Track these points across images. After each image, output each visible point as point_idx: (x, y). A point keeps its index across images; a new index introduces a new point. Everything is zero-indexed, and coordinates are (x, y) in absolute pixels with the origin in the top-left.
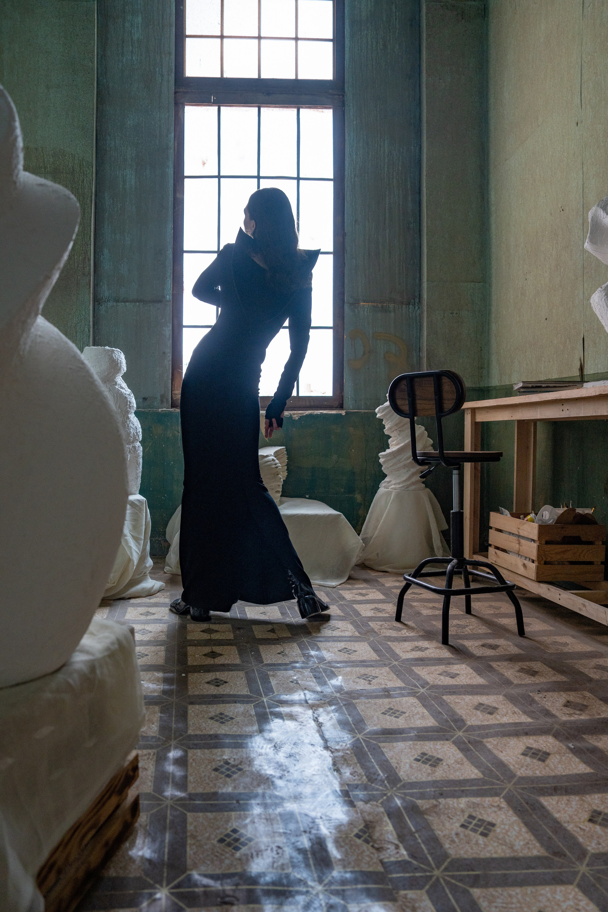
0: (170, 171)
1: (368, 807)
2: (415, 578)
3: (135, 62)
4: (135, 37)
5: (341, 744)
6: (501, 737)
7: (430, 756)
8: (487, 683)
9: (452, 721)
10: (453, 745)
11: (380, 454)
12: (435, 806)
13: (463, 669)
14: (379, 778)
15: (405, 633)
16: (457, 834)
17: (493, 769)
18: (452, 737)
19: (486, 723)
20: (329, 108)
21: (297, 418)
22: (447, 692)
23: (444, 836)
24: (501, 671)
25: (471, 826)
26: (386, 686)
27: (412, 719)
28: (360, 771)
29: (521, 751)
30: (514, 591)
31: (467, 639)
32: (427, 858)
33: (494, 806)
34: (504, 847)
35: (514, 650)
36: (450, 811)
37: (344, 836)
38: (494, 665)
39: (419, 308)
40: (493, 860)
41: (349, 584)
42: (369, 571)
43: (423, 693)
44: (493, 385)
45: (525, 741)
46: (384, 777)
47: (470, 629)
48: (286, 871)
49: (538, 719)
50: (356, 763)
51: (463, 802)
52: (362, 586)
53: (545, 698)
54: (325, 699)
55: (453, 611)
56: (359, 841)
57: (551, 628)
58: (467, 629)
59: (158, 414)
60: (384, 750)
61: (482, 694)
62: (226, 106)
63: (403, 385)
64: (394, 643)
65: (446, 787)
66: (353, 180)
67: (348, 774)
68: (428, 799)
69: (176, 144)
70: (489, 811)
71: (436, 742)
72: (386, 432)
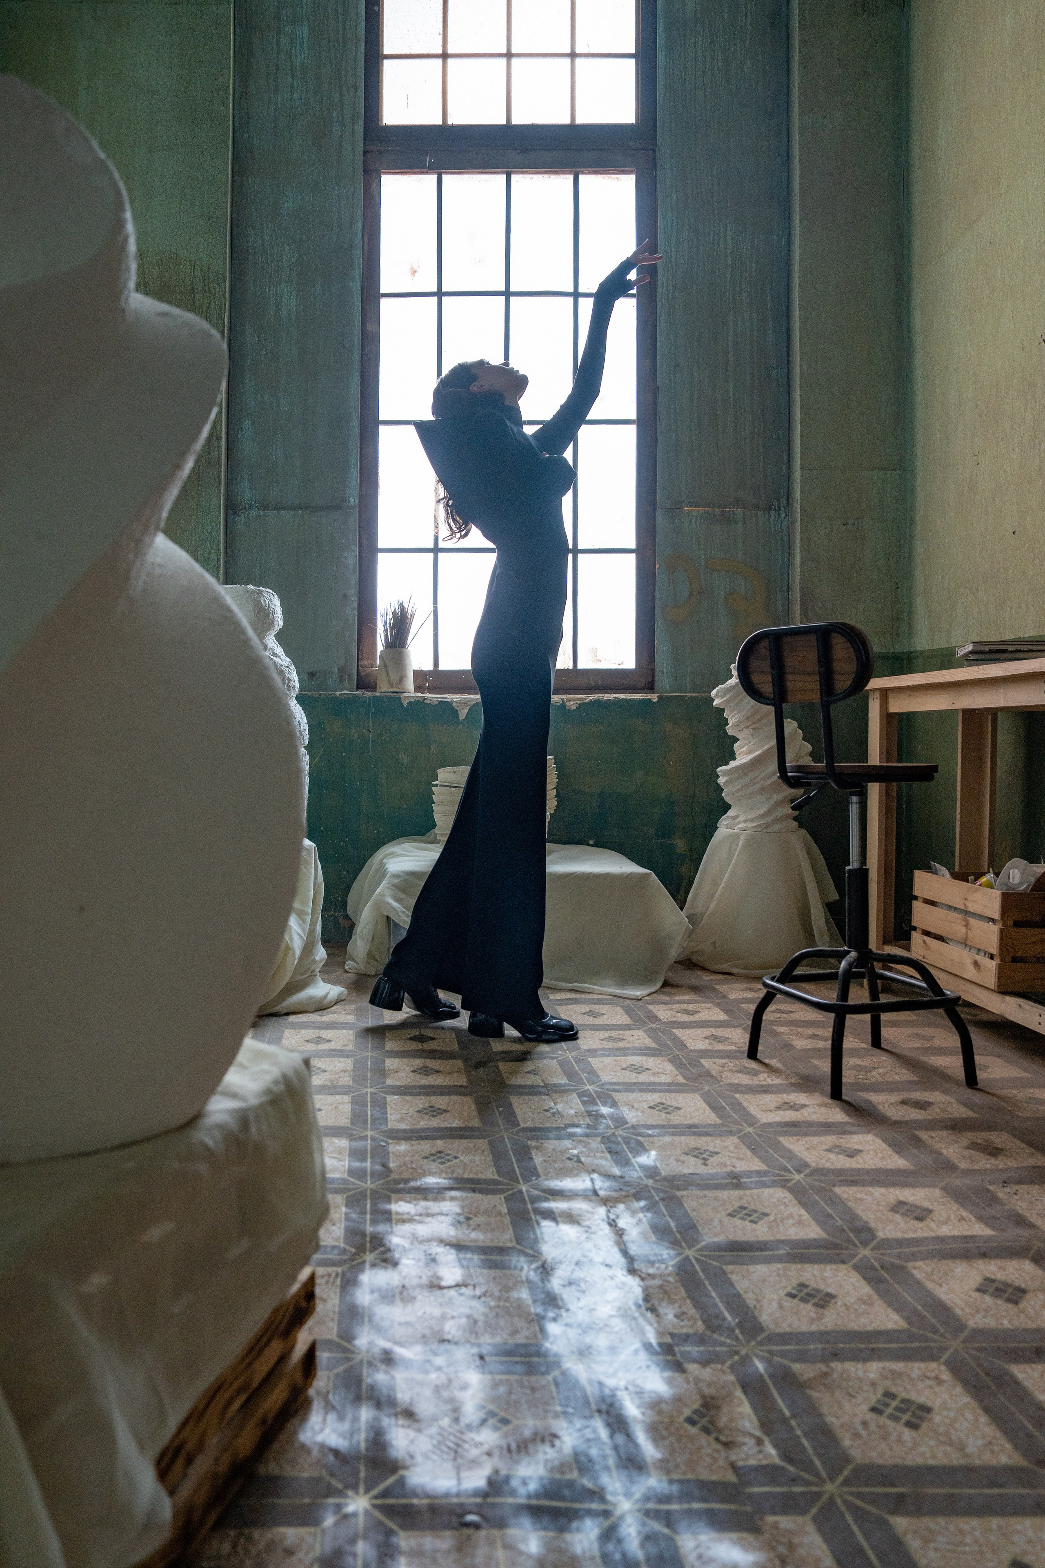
0: (356, 286)
1: (706, 1373)
2: (783, 983)
3: (297, 103)
4: (297, 62)
5: (657, 1265)
6: (939, 1260)
7: (814, 1289)
8: (912, 1167)
9: (852, 1231)
10: (854, 1272)
11: (718, 770)
12: (825, 1375)
13: (868, 1142)
14: (726, 1324)
15: (765, 1078)
16: (865, 1424)
17: (926, 1314)
18: (852, 1257)
19: (911, 1235)
20: (630, 173)
21: (574, 707)
22: (841, 1181)
23: (842, 1426)
24: (937, 1146)
25: (889, 1411)
26: (734, 1169)
27: (781, 1225)
28: (692, 1311)
29: (975, 1285)
30: (958, 1009)
31: (874, 1091)
32: (812, 1463)
33: (928, 1378)
34: (948, 1448)
35: (959, 1111)
36: (850, 1384)
37: (666, 1420)
38: (924, 1135)
39: (786, 515)
40: (930, 1469)
41: (664, 993)
42: (699, 973)
43: (799, 1181)
44: (918, 649)
45: (982, 1267)
46: (733, 1324)
47: (880, 1074)
48: (568, 1476)
49: (1003, 1230)
50: (684, 1299)
51: (874, 1369)
52: (687, 998)
53: (1016, 1194)
54: (628, 1188)
55: (849, 1043)
56: (693, 1430)
57: (1025, 1075)
58: (874, 1073)
59: (334, 699)
60: (733, 1277)
61: (904, 1185)
62: (451, 173)
63: (763, 649)
64: (746, 1096)
65: (844, 1343)
66: (670, 295)
67: (671, 1316)
68: (813, 1362)
69: (366, 240)
70: (921, 1385)
71: (822, 1266)
72: (730, 730)
